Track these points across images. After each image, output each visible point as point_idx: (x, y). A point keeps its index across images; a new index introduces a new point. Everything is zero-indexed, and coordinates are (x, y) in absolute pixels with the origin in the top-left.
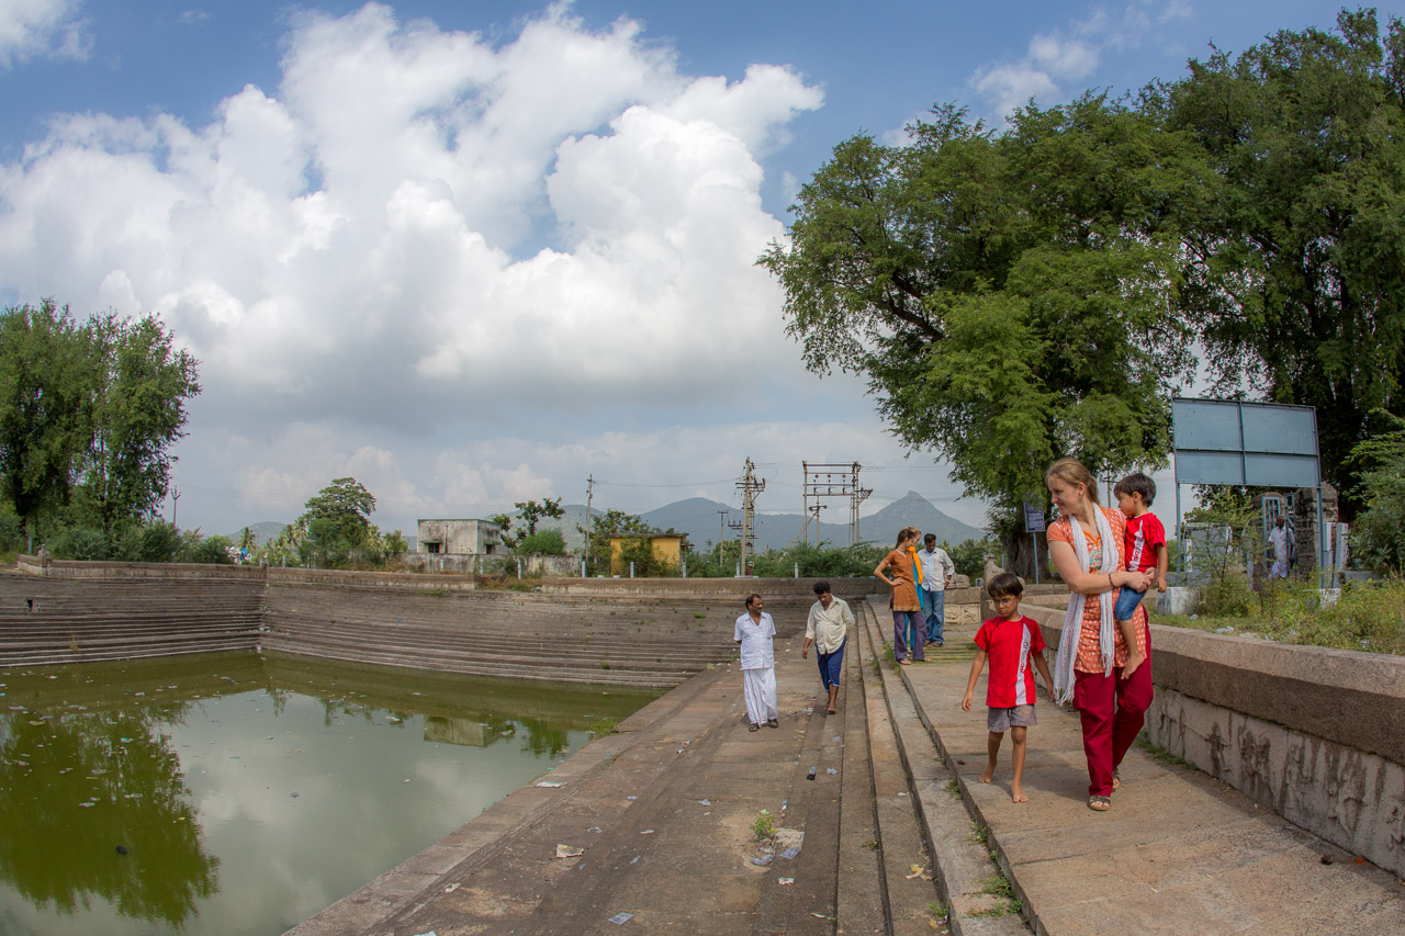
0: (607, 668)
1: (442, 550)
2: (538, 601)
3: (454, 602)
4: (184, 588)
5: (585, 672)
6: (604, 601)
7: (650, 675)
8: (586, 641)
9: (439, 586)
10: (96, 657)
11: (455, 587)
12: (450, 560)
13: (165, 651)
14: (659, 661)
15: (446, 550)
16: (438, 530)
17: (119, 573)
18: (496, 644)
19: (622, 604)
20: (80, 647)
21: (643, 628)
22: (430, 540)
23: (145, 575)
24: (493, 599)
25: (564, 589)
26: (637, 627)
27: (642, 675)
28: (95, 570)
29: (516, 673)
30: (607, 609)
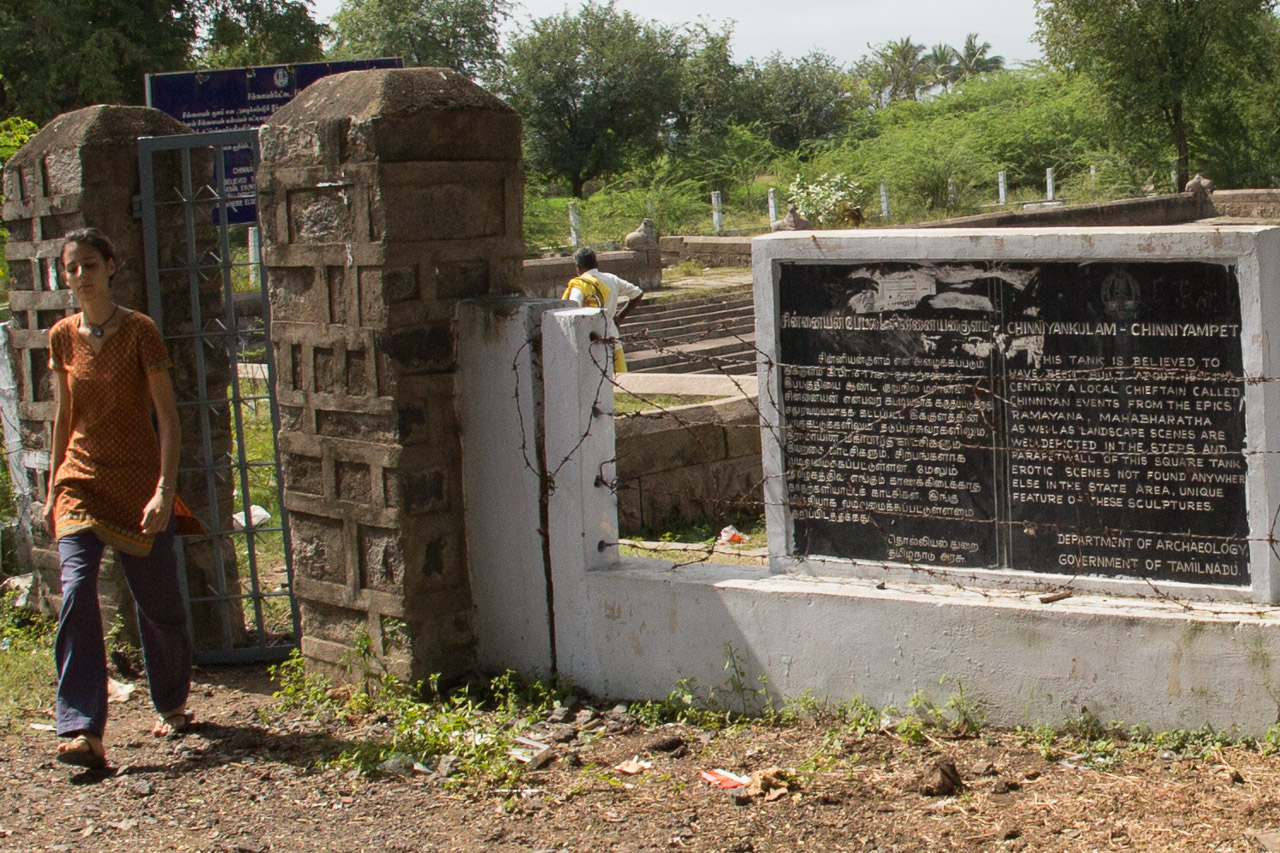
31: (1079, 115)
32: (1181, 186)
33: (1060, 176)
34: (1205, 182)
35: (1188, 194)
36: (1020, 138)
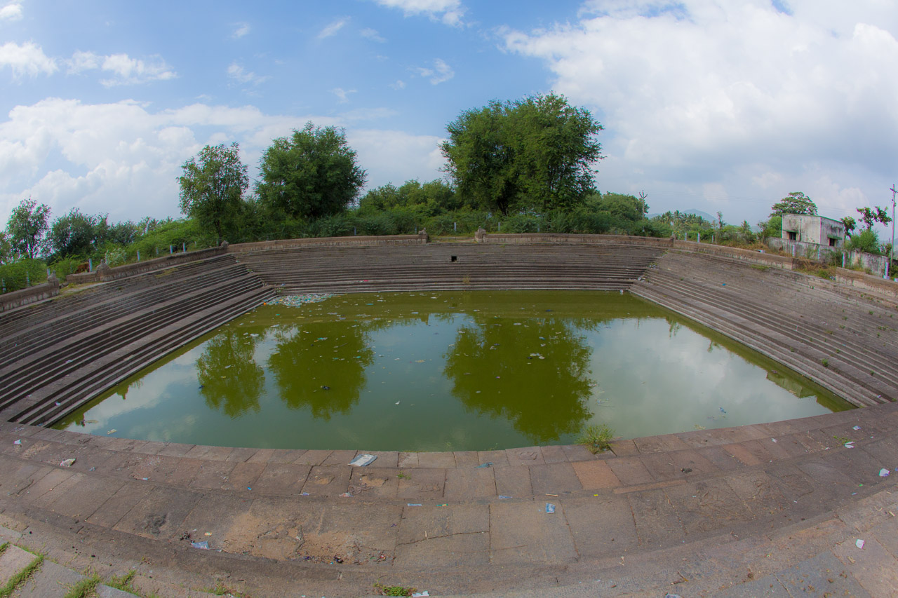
0: (826, 365)
1: (797, 238)
2: (824, 288)
3: (769, 277)
4: (593, 250)
5: (807, 363)
6: (870, 300)
7: (852, 387)
8: (831, 334)
9: (770, 263)
10: (483, 288)
11: (780, 265)
12: (800, 246)
13: (544, 287)
14: (872, 374)
15: (800, 239)
16: (795, 222)
17: (543, 240)
18: (768, 317)
19: (882, 306)
20: (471, 281)
21: (883, 334)
22: (790, 230)
23: (566, 241)
24: (795, 280)
25: (850, 282)
26: (879, 332)
27: (847, 384)
28: (524, 239)
29: (760, 347)
30: (868, 307)
31: (192, 230)
32: (220, 245)
33: (187, 244)
34: (227, 243)
35: (222, 246)
36: (177, 237)
